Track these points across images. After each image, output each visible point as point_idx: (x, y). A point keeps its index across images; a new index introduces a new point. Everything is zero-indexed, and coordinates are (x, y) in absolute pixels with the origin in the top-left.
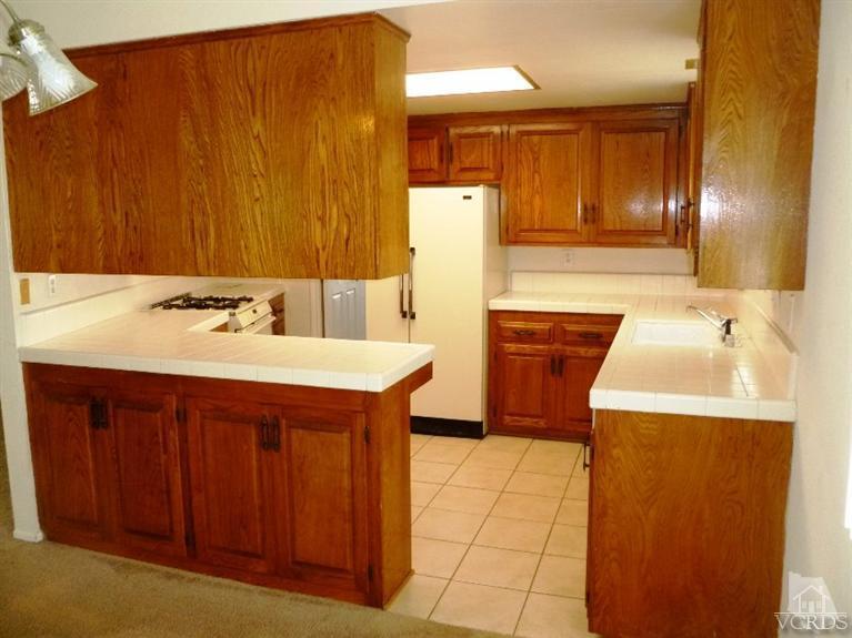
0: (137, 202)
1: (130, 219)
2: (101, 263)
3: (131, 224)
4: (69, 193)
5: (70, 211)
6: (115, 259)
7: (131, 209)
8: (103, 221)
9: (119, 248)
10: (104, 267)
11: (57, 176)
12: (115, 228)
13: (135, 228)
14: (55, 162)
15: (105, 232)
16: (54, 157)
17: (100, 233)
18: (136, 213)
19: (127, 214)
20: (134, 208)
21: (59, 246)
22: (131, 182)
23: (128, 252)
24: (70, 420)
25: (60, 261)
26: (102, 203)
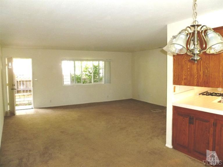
0: (207, 69)
1: (205, 73)
2: (196, 84)
3: (205, 74)
4: (189, 67)
5: (188, 71)
6: (200, 83)
7: (205, 71)
8: (197, 73)
9: (201, 80)
10: (197, 84)
11: (186, 63)
12: (200, 75)
13: (206, 75)
14: (185, 59)
15: (197, 76)
16: (185, 58)
17: (196, 76)
18: (207, 72)
19: (204, 72)
20: (206, 70)
21: (185, 79)
22: (206, 64)
23: (204, 81)
24: (184, 121)
25: (185, 83)
26: (197, 69)
